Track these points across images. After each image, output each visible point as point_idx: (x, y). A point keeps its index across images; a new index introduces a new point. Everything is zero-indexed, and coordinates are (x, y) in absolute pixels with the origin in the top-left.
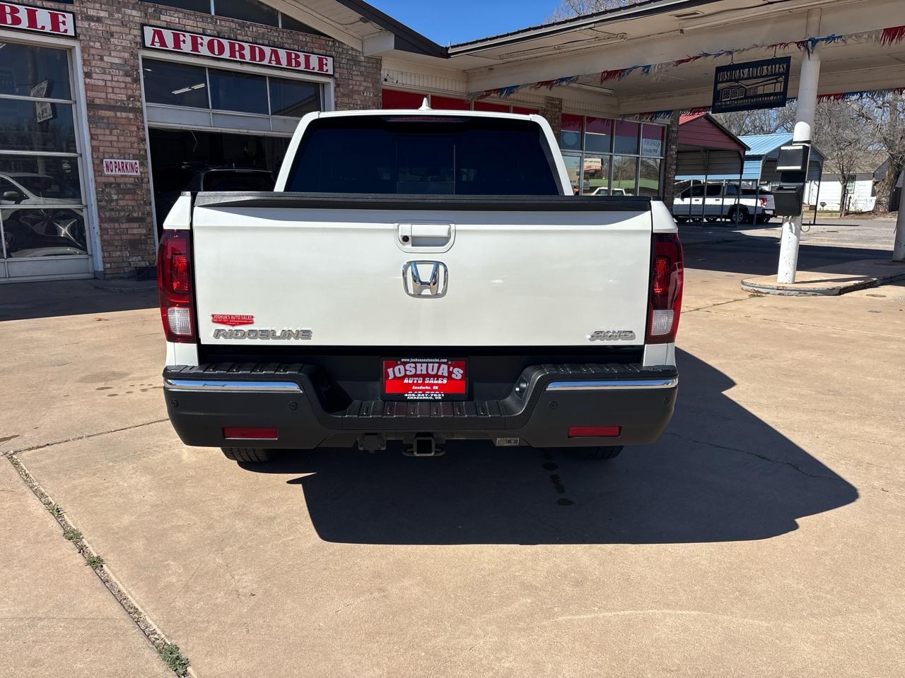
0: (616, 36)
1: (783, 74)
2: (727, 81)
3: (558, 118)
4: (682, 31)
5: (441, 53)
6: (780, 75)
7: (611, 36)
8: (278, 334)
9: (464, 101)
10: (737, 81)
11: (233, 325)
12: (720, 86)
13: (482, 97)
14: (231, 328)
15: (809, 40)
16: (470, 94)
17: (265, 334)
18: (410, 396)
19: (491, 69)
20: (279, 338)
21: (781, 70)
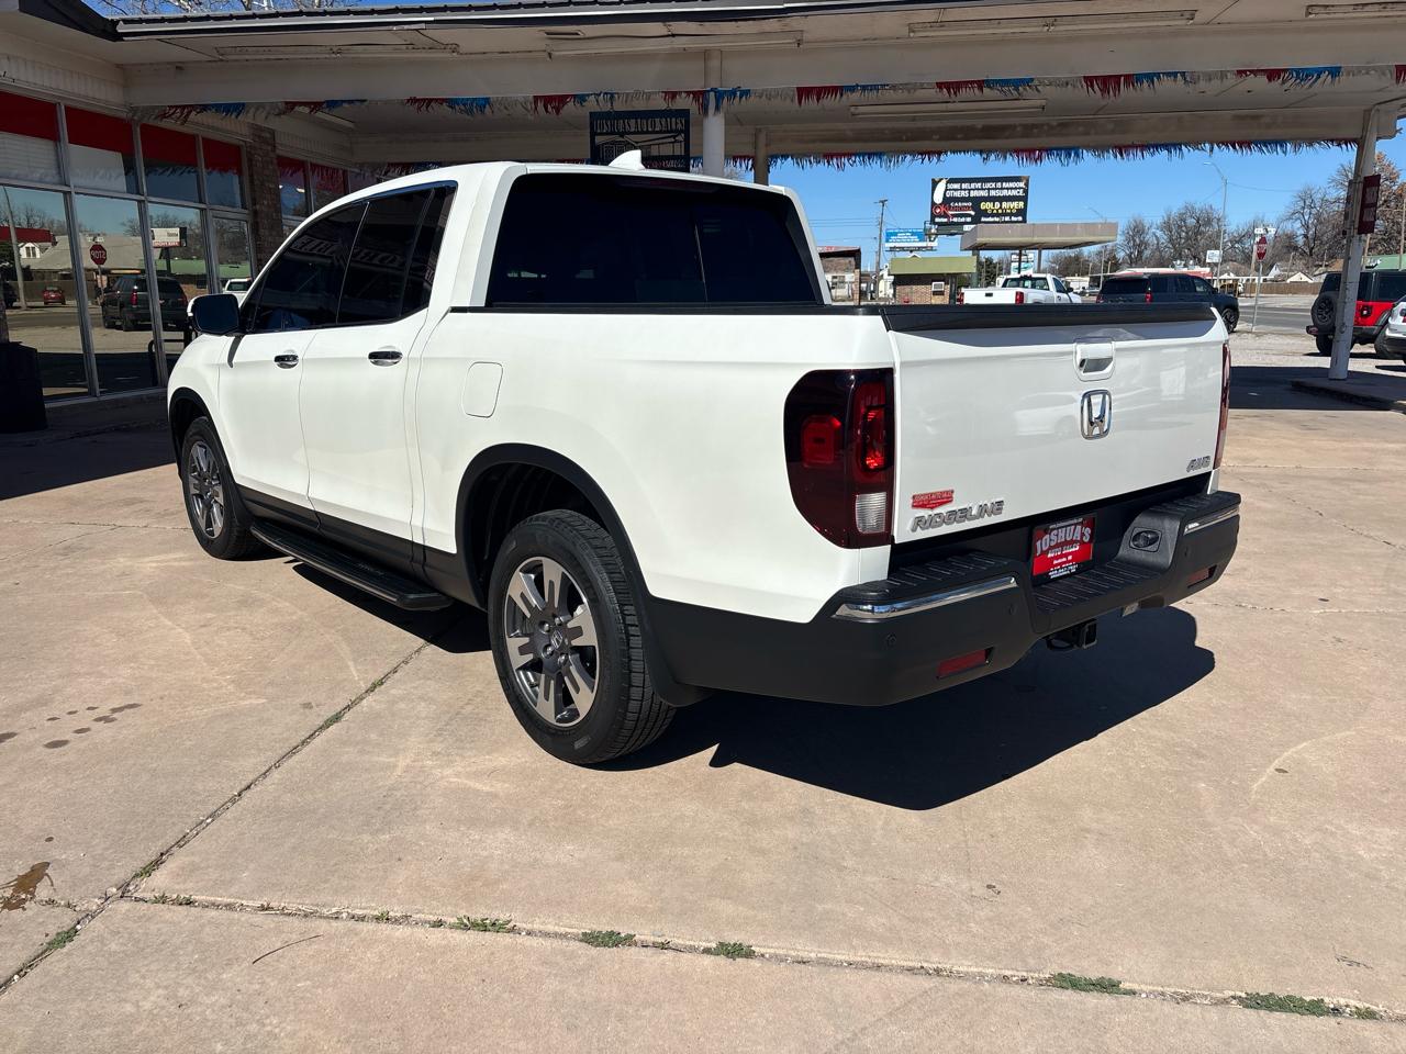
0: (445, 47)
1: (682, 131)
2: (607, 134)
3: (272, 163)
4: (550, 55)
5: (104, 31)
6: (679, 132)
7: (435, 46)
8: (974, 512)
9: (123, 120)
10: (622, 135)
11: (932, 508)
12: (599, 140)
13: (164, 116)
14: (930, 512)
15: (712, 90)
16: (134, 110)
17: (964, 514)
18: (1053, 575)
19: (180, 68)
20: (975, 518)
21: (679, 126)
